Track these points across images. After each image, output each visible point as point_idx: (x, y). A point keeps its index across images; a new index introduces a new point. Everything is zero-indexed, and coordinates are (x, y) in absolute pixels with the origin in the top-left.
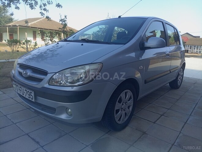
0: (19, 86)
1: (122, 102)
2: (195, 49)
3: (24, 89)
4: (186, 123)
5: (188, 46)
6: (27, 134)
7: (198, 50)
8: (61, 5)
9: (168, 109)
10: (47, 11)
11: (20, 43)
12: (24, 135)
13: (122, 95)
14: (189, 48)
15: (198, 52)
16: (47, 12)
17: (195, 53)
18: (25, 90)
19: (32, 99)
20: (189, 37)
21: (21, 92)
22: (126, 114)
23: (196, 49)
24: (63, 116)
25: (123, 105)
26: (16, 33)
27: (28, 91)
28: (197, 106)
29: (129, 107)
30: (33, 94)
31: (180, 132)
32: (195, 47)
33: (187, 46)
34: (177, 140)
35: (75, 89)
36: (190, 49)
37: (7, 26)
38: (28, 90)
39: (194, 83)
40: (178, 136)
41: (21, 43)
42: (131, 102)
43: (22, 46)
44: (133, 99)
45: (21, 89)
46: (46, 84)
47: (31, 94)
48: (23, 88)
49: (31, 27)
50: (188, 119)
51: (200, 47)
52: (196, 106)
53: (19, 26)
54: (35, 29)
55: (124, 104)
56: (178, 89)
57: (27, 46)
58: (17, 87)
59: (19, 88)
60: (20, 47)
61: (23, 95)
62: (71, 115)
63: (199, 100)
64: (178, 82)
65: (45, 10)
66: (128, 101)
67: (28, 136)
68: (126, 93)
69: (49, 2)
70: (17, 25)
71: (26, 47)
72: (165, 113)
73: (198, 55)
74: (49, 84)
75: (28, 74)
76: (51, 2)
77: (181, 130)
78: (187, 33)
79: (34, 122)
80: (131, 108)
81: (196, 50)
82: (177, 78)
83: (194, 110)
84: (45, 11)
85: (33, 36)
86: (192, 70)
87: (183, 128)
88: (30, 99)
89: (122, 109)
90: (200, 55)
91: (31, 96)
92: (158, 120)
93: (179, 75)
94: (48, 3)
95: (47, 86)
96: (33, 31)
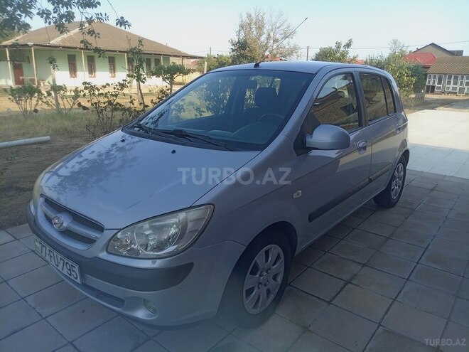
0: (48, 248)
1: (259, 273)
2: (449, 83)
3: (59, 257)
4: (394, 300)
5: (434, 78)
6: (71, 343)
7: (458, 86)
8: (127, 21)
9: (364, 265)
10: (95, 37)
11: (39, 92)
12: (65, 345)
13: (259, 259)
14: (437, 82)
15: (458, 91)
16: (97, 38)
17: (450, 93)
18: (61, 259)
19: (76, 278)
20: (439, 54)
21: (53, 259)
22: (268, 291)
23: (452, 82)
24: (141, 314)
25: (261, 276)
26: (29, 60)
27: (67, 263)
28: (427, 253)
29: (275, 278)
30: (77, 270)
31: (380, 325)
32: (450, 78)
33: (432, 76)
34: (370, 343)
35: (158, 264)
36: (440, 83)
37: (5, 46)
38: (66, 261)
39: (432, 190)
40: (374, 334)
41: (42, 94)
42: (280, 266)
43: (44, 100)
44: (282, 259)
45: (52, 254)
46: (102, 251)
47: (74, 269)
48: (55, 254)
49: (63, 47)
50: (400, 292)
51: (462, 78)
52: (423, 253)
53: (34, 45)
54: (72, 52)
55: (265, 273)
56: (393, 209)
57: (57, 101)
58: (44, 249)
59: (48, 252)
60: (40, 102)
61: (58, 266)
62: (155, 311)
63: (434, 237)
64: (393, 193)
65: (91, 32)
66: (274, 265)
67: (72, 348)
68: (267, 253)
69: (100, 16)
70: (30, 44)
71: (54, 102)
72: (355, 275)
73: (457, 98)
74: (107, 251)
75: (65, 225)
76: (104, 15)
77: (383, 319)
78: (433, 44)
79: (84, 311)
80: (279, 279)
81: (452, 85)
82: (390, 184)
83: (419, 266)
84: (92, 35)
85: (68, 68)
86: (434, 149)
87: (386, 313)
88: (72, 277)
89: (261, 283)
90: (461, 97)
91: (73, 273)
92: (339, 296)
93: (393, 178)
94: (98, 18)
95: (104, 255)
96: (69, 56)
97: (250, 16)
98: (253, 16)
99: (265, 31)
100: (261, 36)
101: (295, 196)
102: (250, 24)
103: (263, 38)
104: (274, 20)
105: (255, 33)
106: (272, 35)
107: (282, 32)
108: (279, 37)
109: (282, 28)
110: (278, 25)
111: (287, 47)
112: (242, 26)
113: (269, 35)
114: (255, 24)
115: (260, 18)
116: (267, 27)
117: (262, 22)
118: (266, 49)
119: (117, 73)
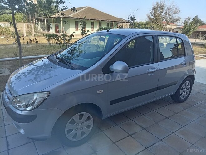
35: (23, 113)
37: (52, 17)
53: (62, 17)
55: (80, 124)
75: (6, 92)
85: (75, 26)
96: (76, 21)
97: (158, 3)
98: (159, 4)
99: (164, 10)
100: (162, 13)
101: (98, 92)
102: (157, 7)
103: (163, 14)
104: (169, 5)
105: (159, 11)
106: (167, 12)
107: (173, 11)
108: (171, 13)
109: (173, 9)
110: (171, 7)
111: (174, 18)
112: (153, 8)
113: (166, 12)
114: (160, 7)
115: (163, 4)
116: (166, 9)
117: (164, 6)
118: (164, 19)
119: (94, 29)
